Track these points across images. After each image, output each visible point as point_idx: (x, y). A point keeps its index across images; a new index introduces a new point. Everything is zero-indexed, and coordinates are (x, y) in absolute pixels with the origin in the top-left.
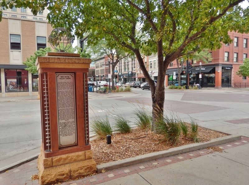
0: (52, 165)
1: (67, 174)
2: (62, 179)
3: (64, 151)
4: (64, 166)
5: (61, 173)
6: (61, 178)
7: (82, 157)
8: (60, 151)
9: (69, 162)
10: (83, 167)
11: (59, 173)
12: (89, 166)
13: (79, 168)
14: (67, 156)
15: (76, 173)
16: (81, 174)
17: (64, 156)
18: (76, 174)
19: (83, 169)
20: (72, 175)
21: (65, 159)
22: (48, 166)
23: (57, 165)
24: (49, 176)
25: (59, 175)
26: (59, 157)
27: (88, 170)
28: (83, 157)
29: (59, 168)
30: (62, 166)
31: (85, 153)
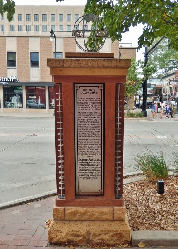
0: (64, 218)
1: (84, 236)
2: (76, 242)
3: (82, 201)
4: (81, 223)
5: (76, 233)
6: (75, 240)
7: (109, 215)
8: (76, 200)
9: (88, 219)
10: (108, 231)
11: (73, 233)
12: (118, 232)
13: (103, 232)
14: (86, 210)
15: (97, 238)
16: (104, 242)
17: (81, 209)
18: (96, 240)
19: (109, 235)
20: (90, 239)
21: (83, 214)
22: (58, 219)
23: (70, 219)
24: (58, 234)
25: (72, 235)
26: (73, 209)
27: (115, 238)
28: (109, 217)
29: (73, 225)
30: (78, 222)
31: (113, 210)
